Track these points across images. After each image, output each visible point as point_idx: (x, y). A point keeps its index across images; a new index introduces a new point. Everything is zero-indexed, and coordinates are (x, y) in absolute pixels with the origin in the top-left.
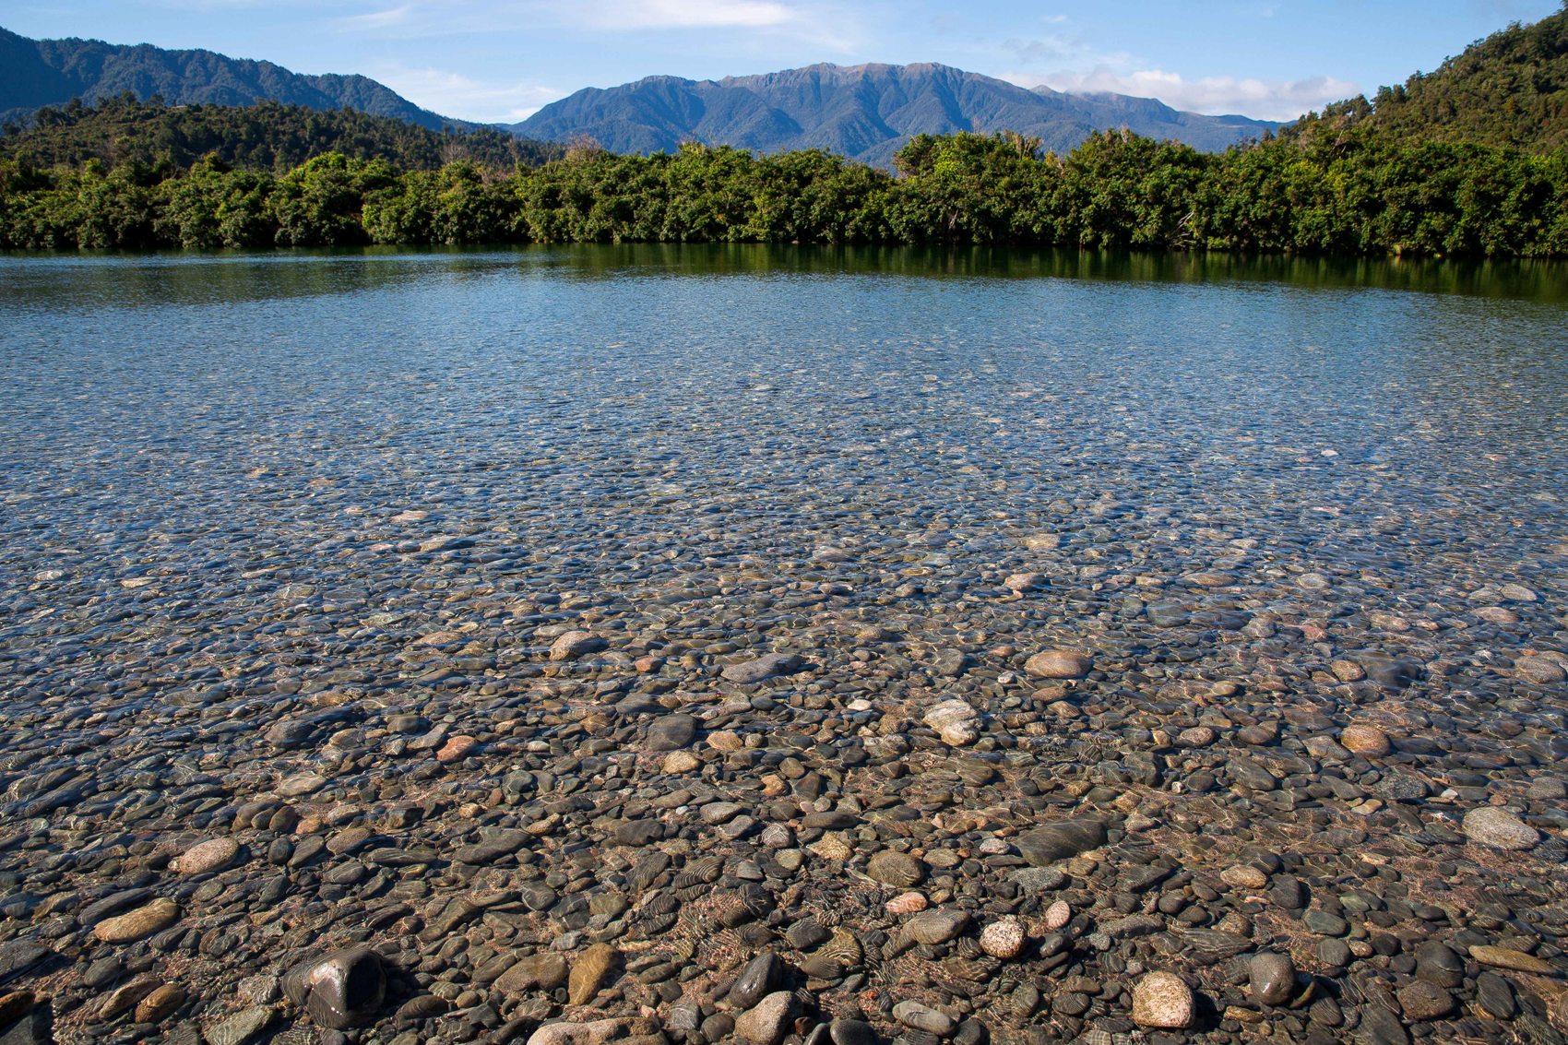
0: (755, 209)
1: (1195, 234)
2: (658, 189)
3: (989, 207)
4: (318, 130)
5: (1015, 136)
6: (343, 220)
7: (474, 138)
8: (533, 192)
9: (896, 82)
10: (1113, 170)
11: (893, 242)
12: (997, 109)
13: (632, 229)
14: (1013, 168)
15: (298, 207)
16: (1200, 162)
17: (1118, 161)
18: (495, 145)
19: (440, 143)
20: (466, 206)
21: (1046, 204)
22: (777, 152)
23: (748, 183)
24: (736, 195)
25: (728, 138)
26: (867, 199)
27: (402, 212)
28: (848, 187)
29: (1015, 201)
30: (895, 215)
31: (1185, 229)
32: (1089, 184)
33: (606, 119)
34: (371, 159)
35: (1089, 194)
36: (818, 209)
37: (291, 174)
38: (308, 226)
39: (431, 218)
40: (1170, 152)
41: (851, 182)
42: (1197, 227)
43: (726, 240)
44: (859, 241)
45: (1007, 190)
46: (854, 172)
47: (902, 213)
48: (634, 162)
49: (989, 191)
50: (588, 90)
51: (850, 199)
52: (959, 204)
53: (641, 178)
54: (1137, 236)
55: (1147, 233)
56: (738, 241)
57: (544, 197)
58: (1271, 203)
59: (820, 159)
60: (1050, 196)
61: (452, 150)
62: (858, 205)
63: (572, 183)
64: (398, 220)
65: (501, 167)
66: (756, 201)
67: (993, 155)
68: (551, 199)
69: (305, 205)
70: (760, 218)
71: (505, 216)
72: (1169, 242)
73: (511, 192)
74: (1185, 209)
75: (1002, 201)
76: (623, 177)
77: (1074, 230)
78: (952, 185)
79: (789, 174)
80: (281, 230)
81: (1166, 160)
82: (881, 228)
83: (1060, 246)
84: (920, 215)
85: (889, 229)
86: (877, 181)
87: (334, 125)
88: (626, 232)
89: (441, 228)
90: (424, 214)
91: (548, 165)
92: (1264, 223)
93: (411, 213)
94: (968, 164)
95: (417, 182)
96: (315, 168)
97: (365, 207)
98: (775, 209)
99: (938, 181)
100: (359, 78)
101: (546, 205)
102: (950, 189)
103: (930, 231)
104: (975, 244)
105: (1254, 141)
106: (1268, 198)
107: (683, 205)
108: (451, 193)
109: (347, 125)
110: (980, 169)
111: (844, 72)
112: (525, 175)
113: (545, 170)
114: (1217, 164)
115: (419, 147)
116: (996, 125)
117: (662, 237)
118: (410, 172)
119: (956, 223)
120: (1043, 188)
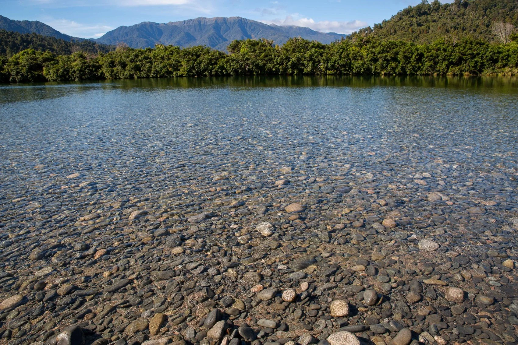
0: (182, 66)
1: (323, 70)
2: (149, 60)
3: (258, 63)
4: (23, 41)
5: (266, 40)
6: (36, 73)
7: (83, 43)
8: (105, 62)
9: (226, 23)
10: (297, 50)
11: (228, 75)
12: (259, 32)
13: (141, 74)
14: (265, 50)
15: (18, 69)
16: (323, 47)
17: (298, 47)
18: (90, 46)
19: (70, 45)
20: (82, 67)
21: (276, 61)
22: (187, 46)
23: (179, 57)
24: (175, 61)
25: (171, 42)
26: (219, 61)
27: (58, 70)
28: (212, 58)
29: (267, 61)
30: (228, 66)
31: (320, 68)
32: (290, 55)
33: (129, 37)
34: (45, 51)
35: (289, 58)
36: (203, 65)
37: (14, 56)
38: (22, 75)
39: (69, 72)
40: (314, 44)
41: (213, 56)
42: (324, 67)
43: (173, 77)
44: (217, 75)
45: (264, 57)
46: (214, 53)
47: (231, 66)
48: (140, 51)
49: (258, 58)
50: (122, 27)
51: (213, 62)
52: (249, 62)
53: (143, 56)
54: (305, 71)
55: (308, 70)
56: (177, 77)
57: (109, 64)
58: (345, 60)
59: (203, 49)
60: (278, 59)
61: (75, 48)
62: (216, 63)
63: (119, 59)
64: (57, 73)
65: (93, 53)
66: (182, 63)
67: (259, 46)
68: (112, 64)
69: (21, 68)
70: (184, 69)
71: (96, 71)
72: (315, 72)
73: (97, 62)
74: (319, 62)
75: (262, 61)
76: (137, 56)
77: (286, 70)
78: (246, 56)
79: (193, 54)
80: (12, 77)
81: (313, 47)
82: (224, 71)
83: (281, 75)
84: (236, 66)
85: (226, 71)
86: (222, 55)
87: (29, 39)
88: (139, 75)
89: (73, 75)
90: (66, 71)
91: (110, 52)
92: (344, 66)
93: (61, 70)
94: (251, 49)
95: (63, 59)
96: (23, 55)
97: (44, 68)
98: (189, 66)
99: (241, 55)
100: (37, 22)
101: (110, 66)
102: (245, 57)
103: (240, 71)
104: (254, 75)
105: (339, 40)
106: (344, 58)
107: (158, 65)
108: (76, 63)
109: (34, 39)
110: (255, 51)
111: (209, 20)
112: (102, 56)
113: (109, 54)
114: (328, 48)
115: (62, 47)
116: (259, 36)
117: (151, 76)
118: (60, 56)
119: (248, 68)
120: (275, 56)
